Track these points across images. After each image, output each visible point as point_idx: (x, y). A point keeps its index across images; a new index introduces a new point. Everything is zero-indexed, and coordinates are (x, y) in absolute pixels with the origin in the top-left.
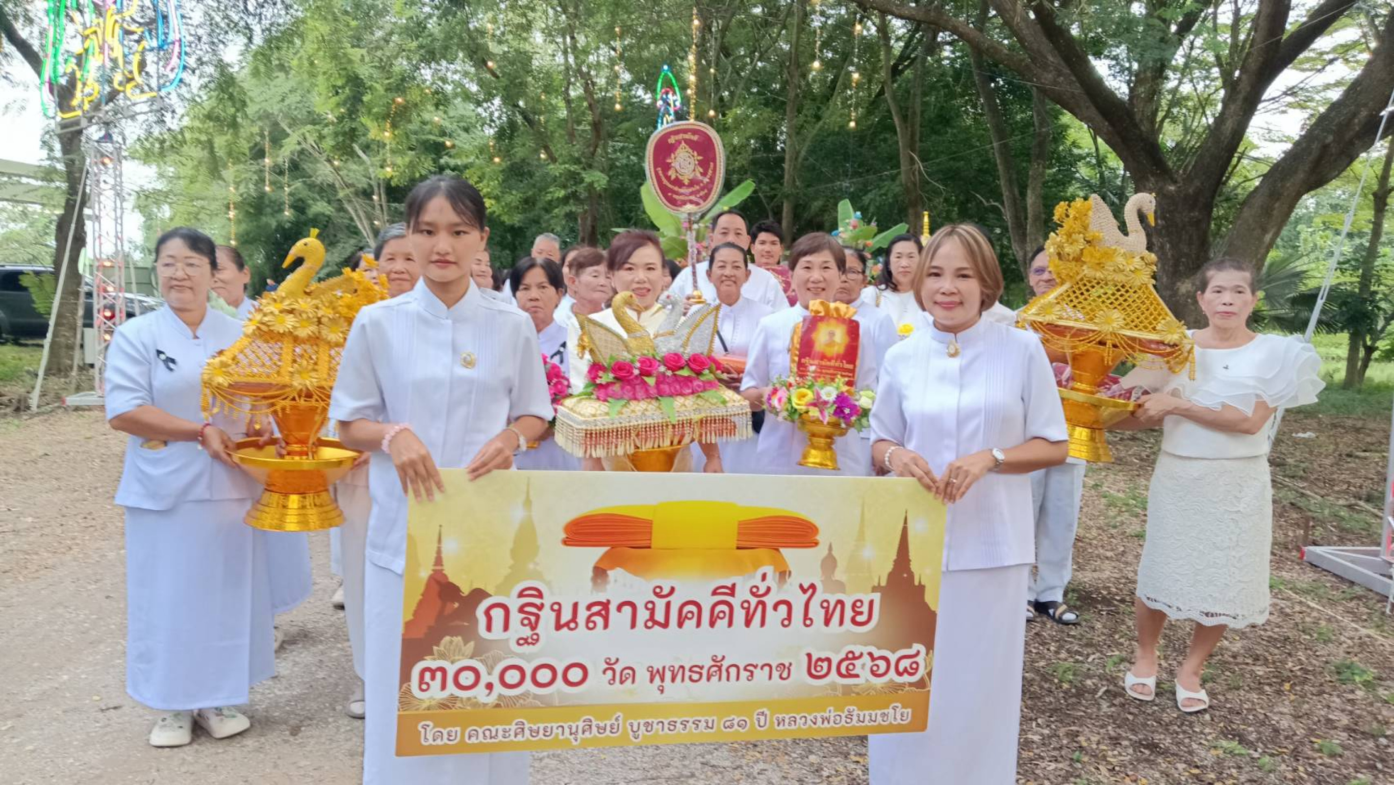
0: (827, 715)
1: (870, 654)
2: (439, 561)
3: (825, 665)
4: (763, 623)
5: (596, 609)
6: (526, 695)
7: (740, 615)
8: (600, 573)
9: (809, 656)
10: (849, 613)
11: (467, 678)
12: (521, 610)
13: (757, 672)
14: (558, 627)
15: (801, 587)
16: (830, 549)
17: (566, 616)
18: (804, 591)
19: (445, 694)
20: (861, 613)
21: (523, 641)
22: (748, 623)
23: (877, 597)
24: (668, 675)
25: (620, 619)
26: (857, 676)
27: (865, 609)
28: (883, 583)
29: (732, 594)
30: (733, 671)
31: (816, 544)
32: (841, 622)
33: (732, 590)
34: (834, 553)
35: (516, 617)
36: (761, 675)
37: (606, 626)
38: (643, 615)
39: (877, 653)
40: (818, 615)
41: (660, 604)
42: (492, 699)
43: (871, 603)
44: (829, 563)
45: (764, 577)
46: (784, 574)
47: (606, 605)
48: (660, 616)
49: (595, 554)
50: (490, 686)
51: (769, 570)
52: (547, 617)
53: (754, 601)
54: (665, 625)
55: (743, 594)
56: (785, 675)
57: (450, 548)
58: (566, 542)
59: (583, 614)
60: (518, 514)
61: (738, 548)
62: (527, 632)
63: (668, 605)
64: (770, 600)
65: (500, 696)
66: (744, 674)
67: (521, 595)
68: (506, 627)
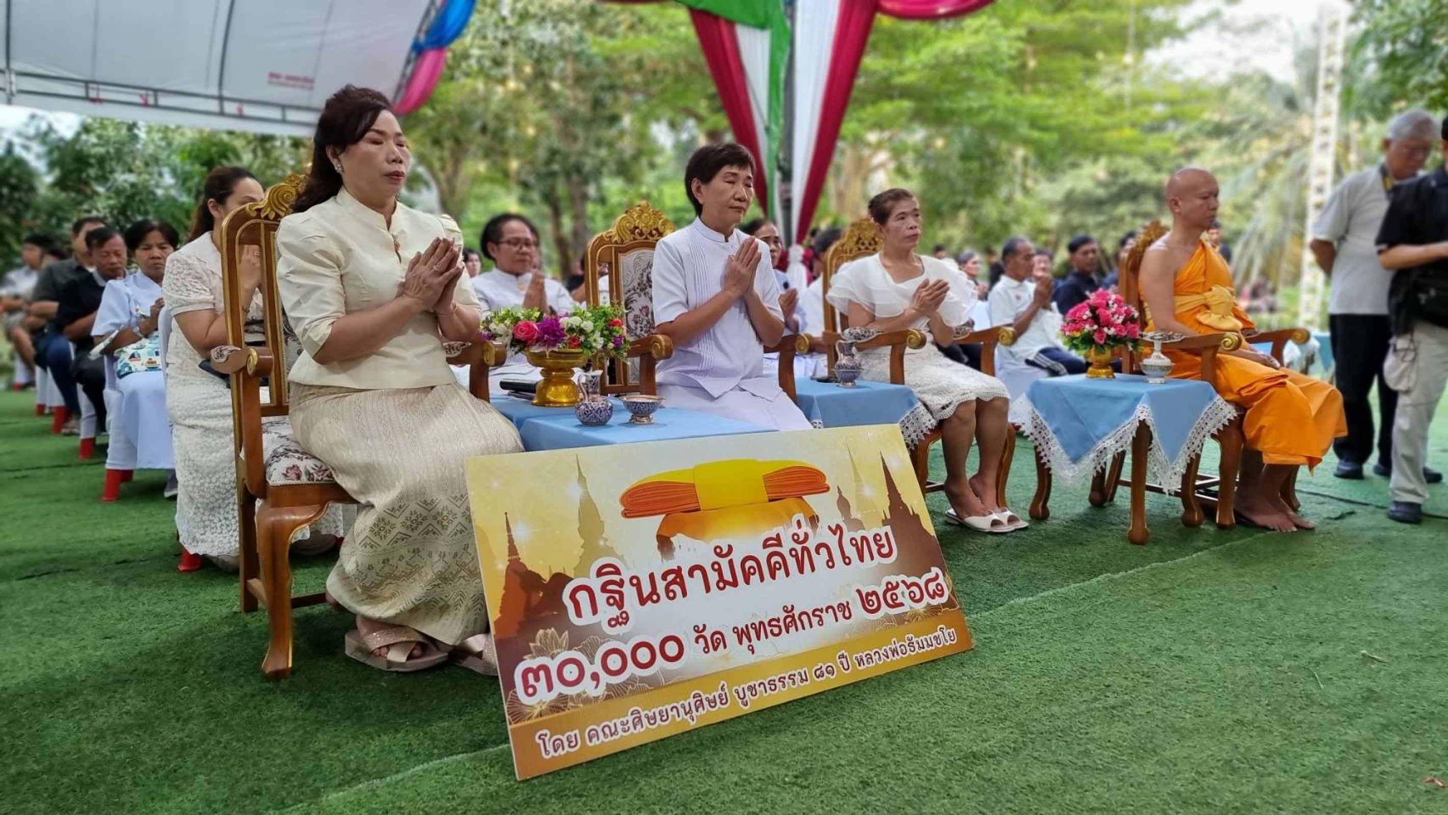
0: (893, 647)
1: (903, 582)
2: (512, 550)
3: (874, 598)
4: (813, 569)
5: (671, 577)
6: (632, 679)
7: (792, 563)
8: (664, 543)
9: (859, 591)
10: (874, 548)
11: (571, 672)
12: (604, 589)
13: (824, 615)
14: (643, 601)
15: (830, 528)
16: (840, 492)
17: (646, 589)
18: (834, 533)
19: (553, 695)
20: (883, 546)
21: (615, 622)
22: (801, 570)
23: (888, 529)
24: (753, 633)
25: (694, 584)
26: (902, 605)
27: (884, 541)
28: (889, 517)
29: (780, 544)
30: (804, 618)
31: (828, 489)
32: (872, 558)
33: (778, 541)
34: (844, 494)
35: (601, 598)
36: (828, 617)
37: (684, 594)
38: (713, 577)
39: (909, 580)
40: (851, 552)
41: (724, 562)
42: (601, 691)
43: (886, 534)
44: (843, 504)
45: (799, 523)
46: (814, 520)
47: (678, 572)
48: (728, 576)
49: (654, 522)
50: (595, 677)
51: (800, 516)
52: (629, 592)
53: (799, 547)
54: (735, 584)
55: (788, 544)
56: (847, 614)
57: (521, 534)
58: (626, 514)
59: (661, 585)
60: (576, 493)
61: (770, 501)
62: (614, 612)
63: (731, 562)
64: (811, 544)
65: (609, 687)
66: (815, 620)
67: (599, 574)
68: (595, 611)
